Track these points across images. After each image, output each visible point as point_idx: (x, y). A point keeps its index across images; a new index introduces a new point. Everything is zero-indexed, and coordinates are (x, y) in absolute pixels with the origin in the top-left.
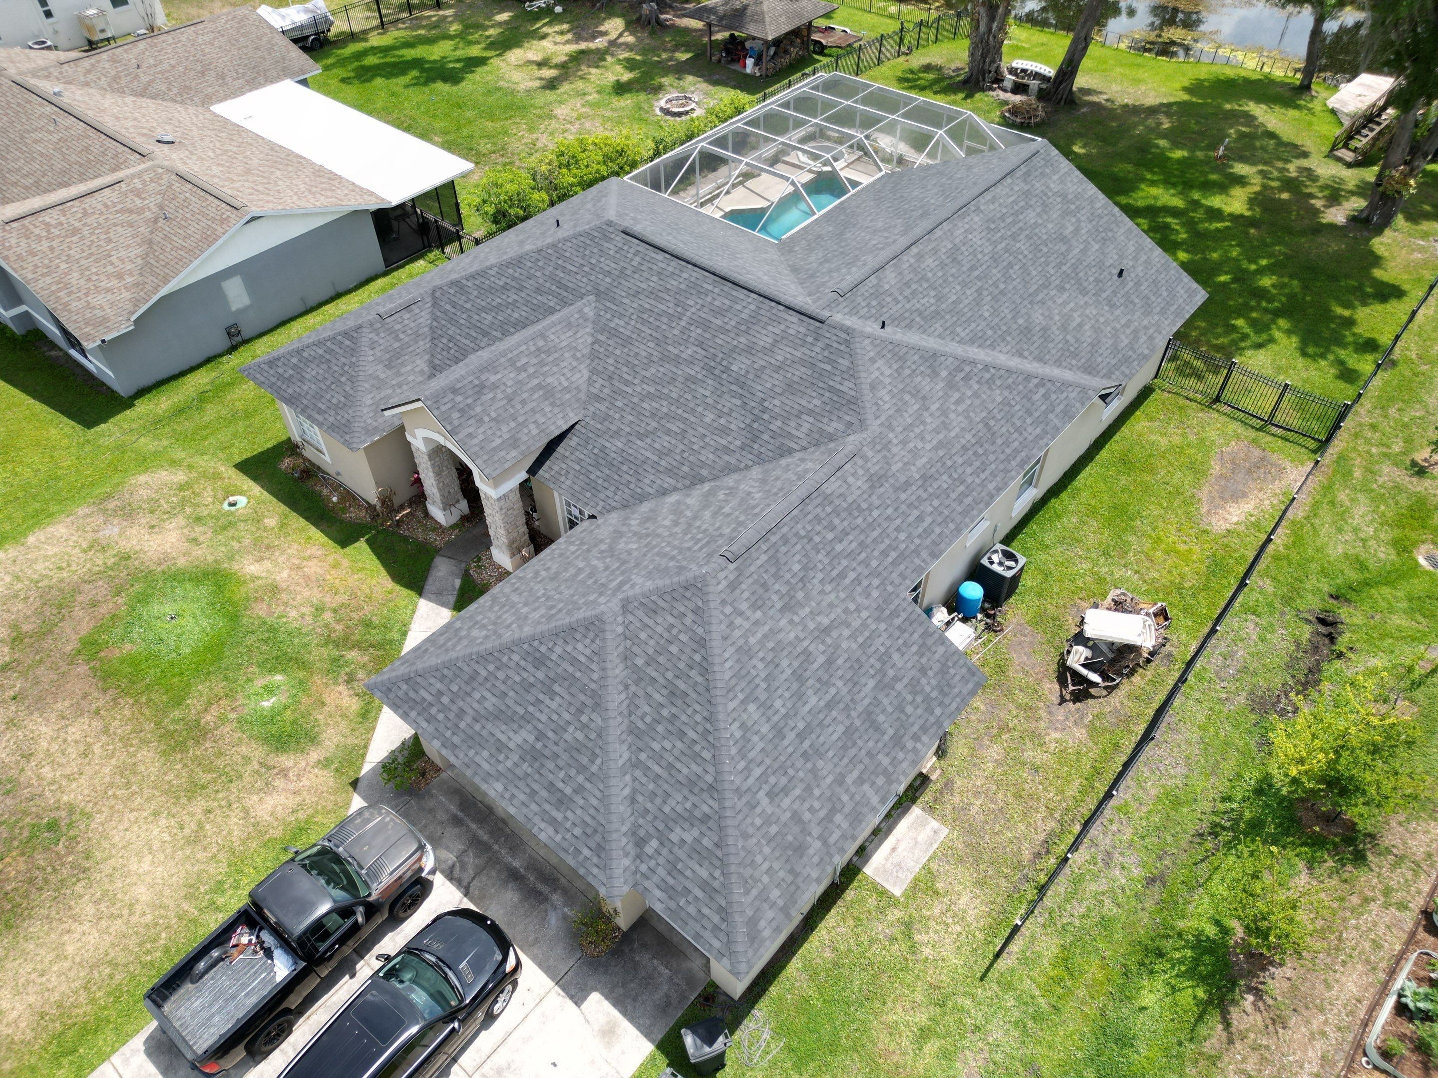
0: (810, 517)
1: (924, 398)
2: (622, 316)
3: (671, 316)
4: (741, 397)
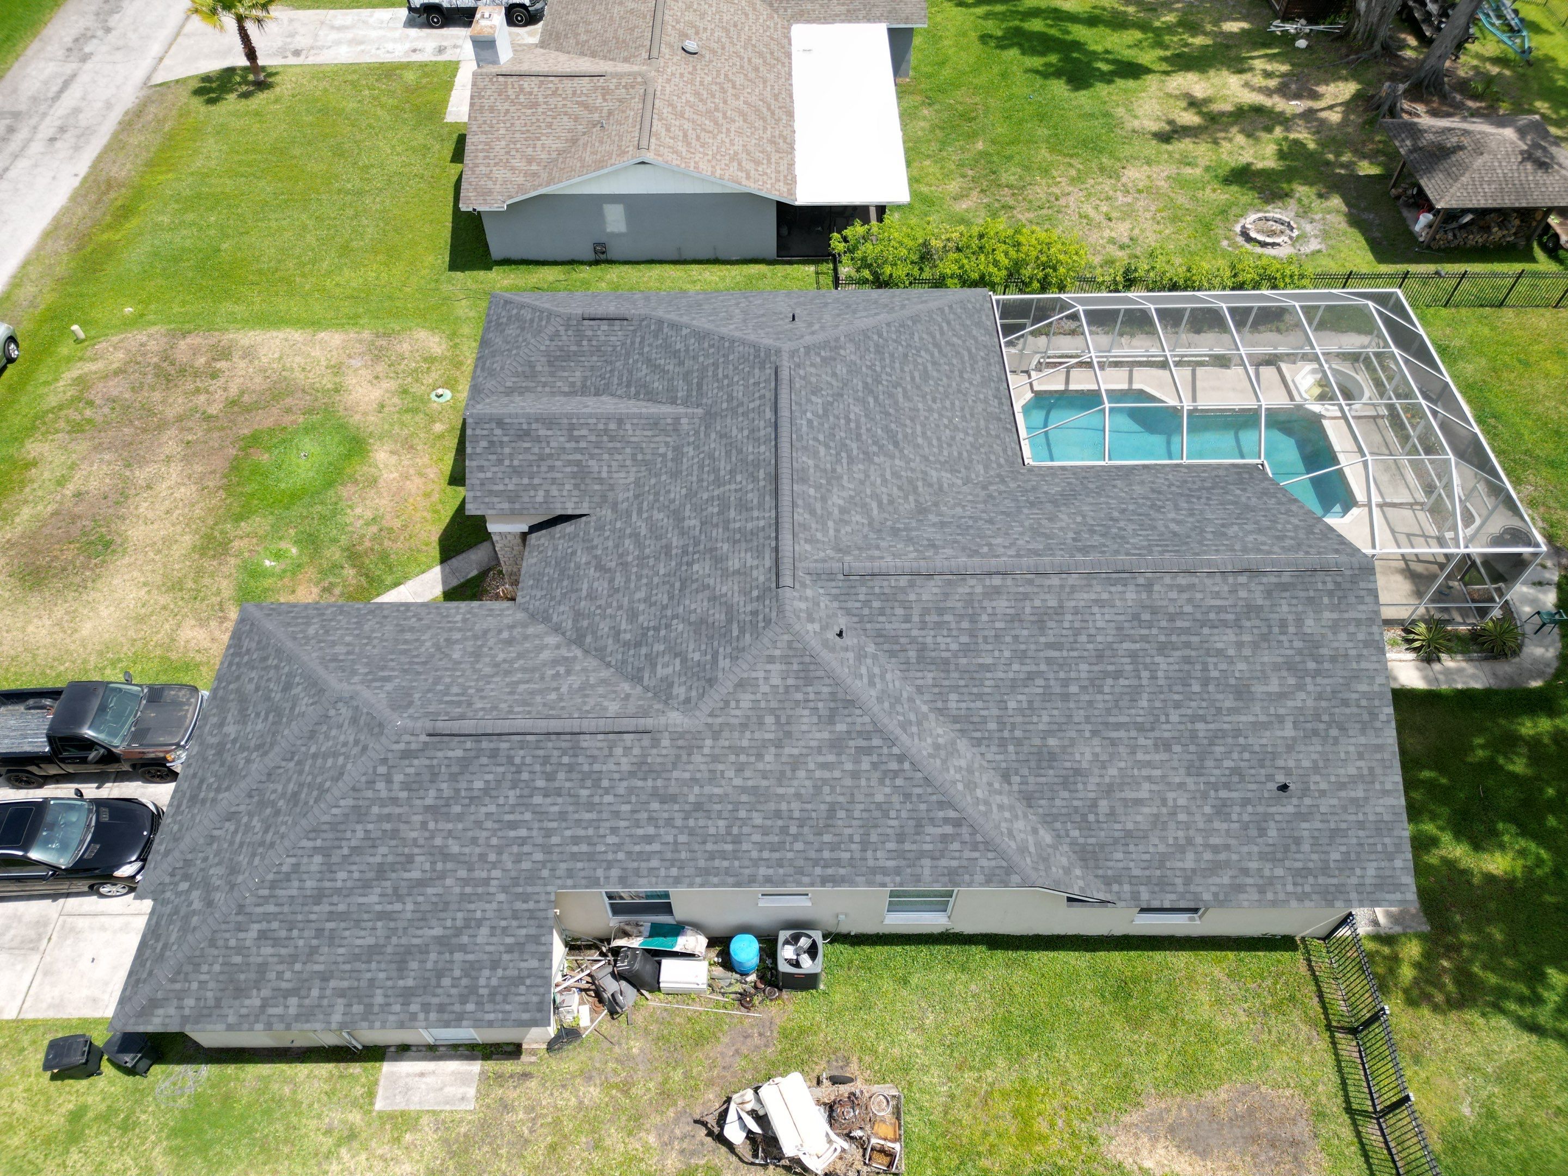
0: (541, 753)
1: (788, 734)
2: (697, 448)
3: (717, 478)
4: (671, 598)
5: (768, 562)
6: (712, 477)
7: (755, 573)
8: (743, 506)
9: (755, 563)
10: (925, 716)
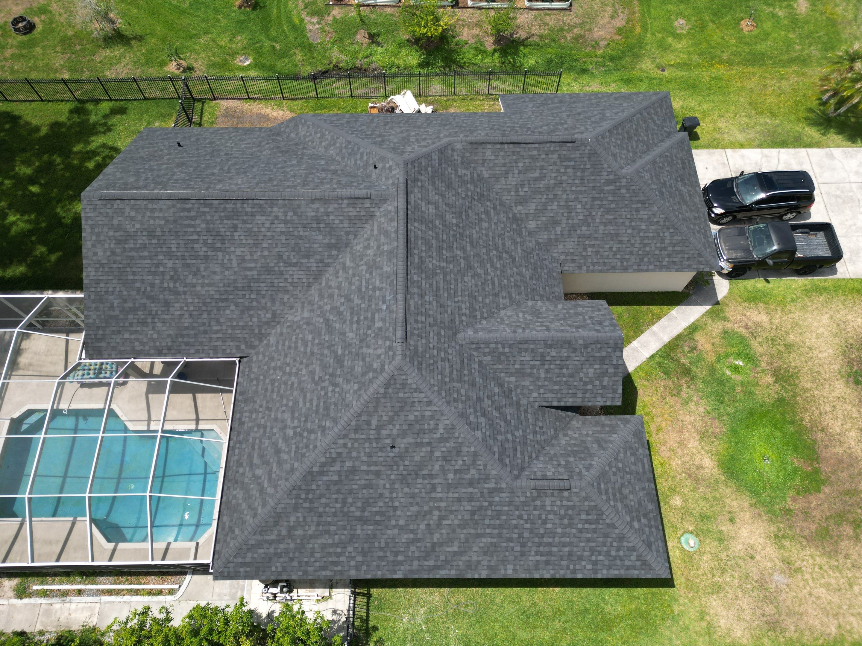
2: (460, 309)
3: (445, 274)
4: (467, 212)
5: (412, 197)
6: (448, 277)
7: (420, 196)
8: (427, 243)
9: (420, 202)
10: (337, 155)
